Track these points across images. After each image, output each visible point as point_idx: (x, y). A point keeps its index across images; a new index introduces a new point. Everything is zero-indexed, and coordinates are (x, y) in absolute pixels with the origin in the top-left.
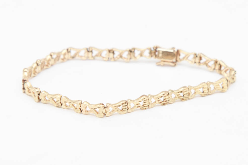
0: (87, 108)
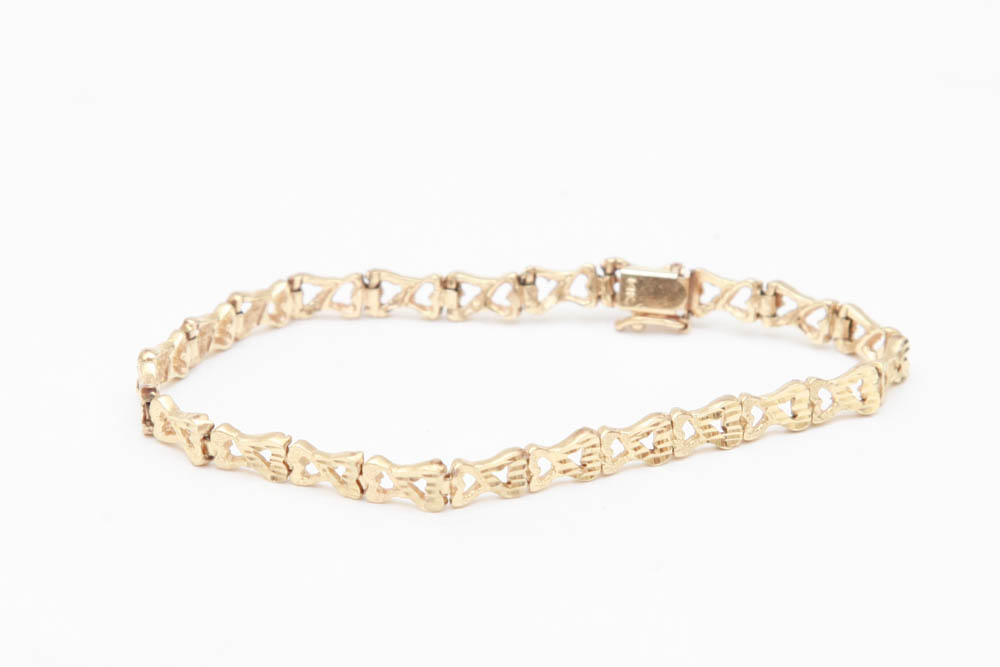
0: (382, 480)
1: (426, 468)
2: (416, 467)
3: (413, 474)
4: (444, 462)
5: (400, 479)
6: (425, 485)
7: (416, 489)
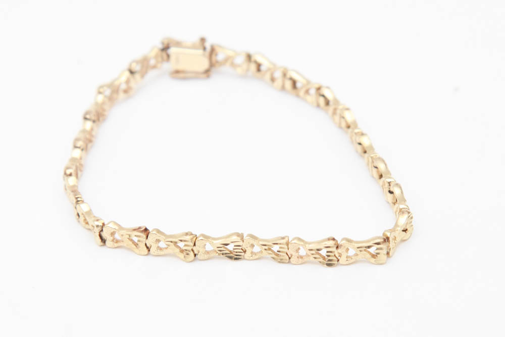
0: (300, 251)
1: (326, 243)
2: (319, 242)
3: (318, 247)
4: (336, 238)
5: (311, 250)
6: (326, 252)
7: (320, 255)
